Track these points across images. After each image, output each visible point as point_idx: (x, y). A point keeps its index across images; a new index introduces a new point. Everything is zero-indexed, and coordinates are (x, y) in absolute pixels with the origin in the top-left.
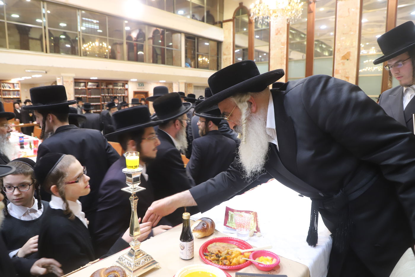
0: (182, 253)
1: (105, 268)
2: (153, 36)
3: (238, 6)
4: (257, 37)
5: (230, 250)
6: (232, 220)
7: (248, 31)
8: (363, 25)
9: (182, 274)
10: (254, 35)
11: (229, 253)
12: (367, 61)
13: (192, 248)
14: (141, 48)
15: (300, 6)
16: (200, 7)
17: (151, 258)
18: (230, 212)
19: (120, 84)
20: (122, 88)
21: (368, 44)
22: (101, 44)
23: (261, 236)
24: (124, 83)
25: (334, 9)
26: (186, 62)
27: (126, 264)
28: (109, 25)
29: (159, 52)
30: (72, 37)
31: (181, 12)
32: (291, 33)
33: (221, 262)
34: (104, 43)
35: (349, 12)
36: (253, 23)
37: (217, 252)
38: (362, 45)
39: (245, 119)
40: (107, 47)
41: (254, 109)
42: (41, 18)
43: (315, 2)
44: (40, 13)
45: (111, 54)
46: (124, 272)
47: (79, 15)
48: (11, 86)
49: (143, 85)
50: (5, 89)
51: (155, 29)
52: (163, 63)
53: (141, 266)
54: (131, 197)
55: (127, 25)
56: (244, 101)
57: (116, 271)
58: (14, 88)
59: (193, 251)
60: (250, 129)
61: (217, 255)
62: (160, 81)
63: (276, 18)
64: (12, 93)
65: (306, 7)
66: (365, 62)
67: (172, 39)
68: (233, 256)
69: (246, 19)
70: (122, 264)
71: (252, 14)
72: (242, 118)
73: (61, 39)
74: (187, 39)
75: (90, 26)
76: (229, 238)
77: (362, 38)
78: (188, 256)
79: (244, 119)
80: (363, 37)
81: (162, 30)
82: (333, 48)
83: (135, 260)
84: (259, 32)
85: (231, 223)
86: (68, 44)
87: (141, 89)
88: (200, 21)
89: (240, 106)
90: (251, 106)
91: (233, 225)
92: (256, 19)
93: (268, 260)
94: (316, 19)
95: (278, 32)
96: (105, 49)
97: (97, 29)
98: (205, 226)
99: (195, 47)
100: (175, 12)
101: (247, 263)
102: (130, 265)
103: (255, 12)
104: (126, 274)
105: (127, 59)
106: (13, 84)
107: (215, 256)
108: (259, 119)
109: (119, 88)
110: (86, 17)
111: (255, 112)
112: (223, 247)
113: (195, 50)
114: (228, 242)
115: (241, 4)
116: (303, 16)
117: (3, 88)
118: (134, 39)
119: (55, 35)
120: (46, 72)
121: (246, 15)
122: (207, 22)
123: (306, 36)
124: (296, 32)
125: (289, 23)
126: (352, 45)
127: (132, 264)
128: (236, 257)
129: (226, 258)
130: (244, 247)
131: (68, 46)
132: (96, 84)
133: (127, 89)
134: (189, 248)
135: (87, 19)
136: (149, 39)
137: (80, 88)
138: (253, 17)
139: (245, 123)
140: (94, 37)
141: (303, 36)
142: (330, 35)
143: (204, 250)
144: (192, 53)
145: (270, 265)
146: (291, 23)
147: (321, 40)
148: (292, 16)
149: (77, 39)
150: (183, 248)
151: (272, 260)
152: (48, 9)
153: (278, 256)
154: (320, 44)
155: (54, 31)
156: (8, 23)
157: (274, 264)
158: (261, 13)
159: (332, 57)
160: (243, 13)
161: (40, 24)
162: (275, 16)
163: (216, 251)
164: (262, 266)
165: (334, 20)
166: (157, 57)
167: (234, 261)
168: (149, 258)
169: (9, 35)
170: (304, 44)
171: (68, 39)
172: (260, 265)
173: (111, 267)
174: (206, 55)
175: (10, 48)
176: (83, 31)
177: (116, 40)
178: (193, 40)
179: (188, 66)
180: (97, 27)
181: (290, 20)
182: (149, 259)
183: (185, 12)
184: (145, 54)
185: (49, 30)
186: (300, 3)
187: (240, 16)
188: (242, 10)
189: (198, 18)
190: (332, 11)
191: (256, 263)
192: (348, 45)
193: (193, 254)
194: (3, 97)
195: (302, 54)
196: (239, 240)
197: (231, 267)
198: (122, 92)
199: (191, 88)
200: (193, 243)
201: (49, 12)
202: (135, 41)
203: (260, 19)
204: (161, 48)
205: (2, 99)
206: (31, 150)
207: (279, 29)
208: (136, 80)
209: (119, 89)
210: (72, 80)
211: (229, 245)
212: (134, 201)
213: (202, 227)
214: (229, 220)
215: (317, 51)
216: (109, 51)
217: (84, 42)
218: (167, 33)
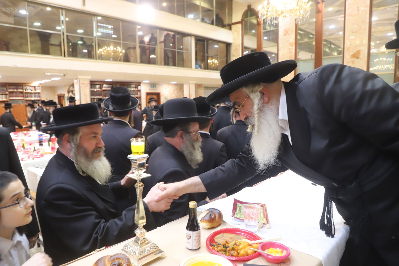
0: (189, 243)
1: (110, 255)
2: (164, 40)
3: (246, 8)
4: (266, 38)
5: (238, 242)
6: (240, 212)
7: (256, 32)
8: (373, 23)
9: (188, 263)
10: (263, 37)
11: (237, 244)
12: (378, 59)
13: (198, 238)
14: (153, 51)
15: (308, 6)
16: (209, 10)
17: (157, 247)
18: (238, 203)
19: (133, 86)
20: (135, 89)
21: (378, 42)
22: (115, 49)
23: (270, 228)
24: (137, 85)
25: (343, 8)
26: (196, 64)
27: (131, 252)
28: (122, 30)
29: (170, 55)
30: (88, 43)
31: (191, 16)
32: (299, 34)
33: (229, 252)
34: (118, 47)
35: (358, 10)
36: (261, 24)
37: (225, 242)
38: (372, 44)
39: (258, 110)
40: (121, 51)
41: (266, 99)
42: (60, 26)
43: (323, 1)
44: (59, 20)
45: (124, 58)
46: (129, 259)
47: (94, 20)
48: (33, 89)
49: (155, 87)
50: (27, 91)
51: (166, 32)
52: (174, 65)
53: (146, 255)
54: (136, 184)
55: (140, 30)
56: (257, 91)
57: (120, 258)
58: (35, 90)
59: (200, 241)
60: (262, 120)
61: (224, 246)
62: (172, 83)
63: (284, 18)
64: (33, 95)
65: (315, 8)
66: (375, 60)
67: (183, 42)
68: (241, 247)
69: (255, 21)
70: (127, 252)
71: (260, 15)
72: (254, 109)
73: (78, 44)
74: (197, 42)
75: (105, 31)
76: (237, 229)
77: (372, 37)
78: (194, 245)
79: (256, 109)
80: (373, 35)
81: (173, 33)
82: (342, 47)
83: (140, 249)
84: (267, 33)
85: (239, 214)
86: (85, 49)
87: (153, 90)
88: (209, 24)
89: (252, 96)
90: (263, 96)
91: (241, 216)
92: (264, 20)
93: (277, 252)
94: (324, 19)
95: (286, 33)
96: (119, 53)
97: (112, 35)
98: (213, 216)
99: (204, 49)
100: (185, 16)
101: (255, 254)
102: (135, 253)
103: (263, 14)
104: (130, 262)
105: (140, 62)
106: (35, 87)
107: (222, 247)
108: (272, 109)
109: (132, 89)
110: (101, 23)
111: (267, 103)
112: (231, 238)
113: (204, 52)
114: (236, 234)
115: (249, 7)
116: (311, 16)
117: (26, 90)
118: (146, 43)
119: (73, 41)
120: (64, 75)
121: (254, 17)
122: (217, 25)
123: (314, 37)
124: (304, 33)
125: (298, 22)
126: (362, 43)
127: (137, 252)
128: (244, 248)
129: (233, 249)
130: (252, 238)
131: (85, 51)
132: (111, 86)
133: (140, 91)
134: (195, 238)
135: (102, 25)
136: (161, 42)
137: (95, 90)
138: (261, 18)
139: (258, 113)
140: (109, 41)
141: (311, 36)
142: (339, 35)
143: (211, 241)
144: (202, 55)
145: (280, 257)
146: (299, 22)
147: (330, 40)
148: (300, 16)
149: (93, 44)
150: (189, 238)
151: (282, 252)
152: (66, 17)
153: (288, 248)
154: (329, 44)
155: (72, 36)
156: (30, 30)
157: (284, 256)
158: (269, 14)
159: (342, 55)
160: (251, 15)
161: (59, 31)
162: (283, 17)
163: (223, 242)
164: (271, 257)
165: (343, 19)
166: (168, 60)
167: (242, 252)
168: (154, 246)
169: (31, 42)
170: (312, 44)
171: (85, 45)
172: (269, 256)
173: (116, 254)
174: (216, 57)
175: (31, 53)
176: (98, 37)
177: (130, 44)
178: (203, 43)
179: (198, 68)
180: (111, 32)
181: (299, 20)
182: (154, 248)
183: (194, 16)
184: (157, 57)
185: (67, 36)
186: (308, 2)
187: (249, 18)
188: (250, 12)
189: (208, 22)
190: (341, 11)
191: (265, 254)
192: (358, 43)
193: (200, 244)
194: (25, 99)
195: (311, 54)
196: (247, 231)
197: (239, 258)
198: (135, 94)
199: (201, 88)
200: (200, 233)
201: (67, 19)
202: (147, 45)
203: (268, 20)
204: (172, 51)
205: (25, 101)
206: (50, 147)
207: (287, 30)
208: (148, 81)
209: (132, 91)
210: (88, 82)
211: (237, 237)
212: (139, 188)
213: (209, 217)
214: (238, 211)
215: (325, 51)
216: (123, 55)
217: (100, 46)
218: (178, 36)
